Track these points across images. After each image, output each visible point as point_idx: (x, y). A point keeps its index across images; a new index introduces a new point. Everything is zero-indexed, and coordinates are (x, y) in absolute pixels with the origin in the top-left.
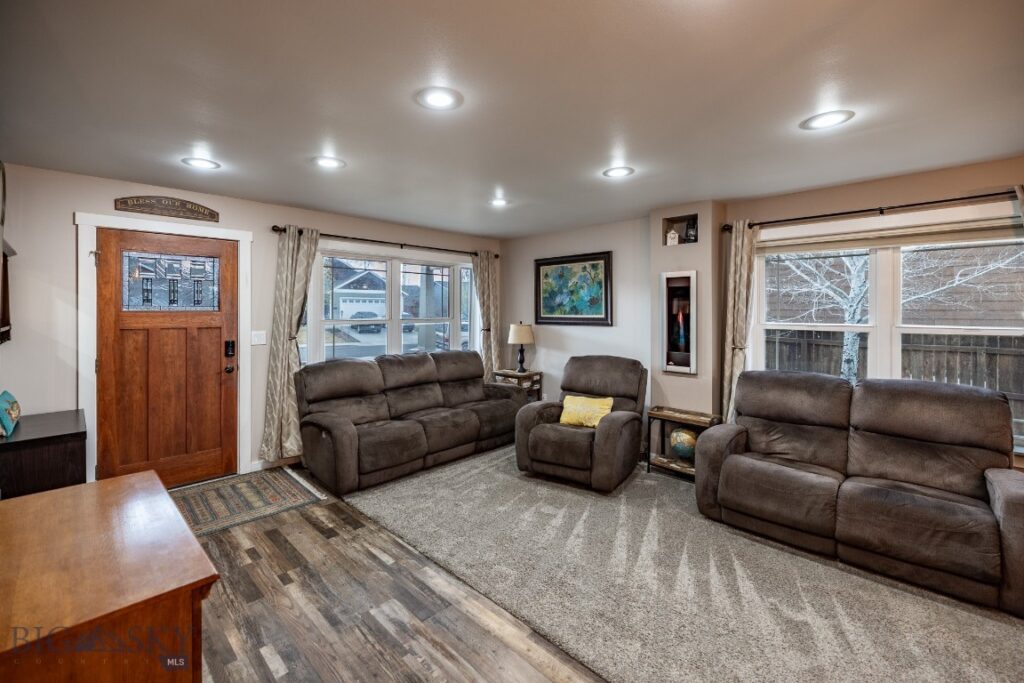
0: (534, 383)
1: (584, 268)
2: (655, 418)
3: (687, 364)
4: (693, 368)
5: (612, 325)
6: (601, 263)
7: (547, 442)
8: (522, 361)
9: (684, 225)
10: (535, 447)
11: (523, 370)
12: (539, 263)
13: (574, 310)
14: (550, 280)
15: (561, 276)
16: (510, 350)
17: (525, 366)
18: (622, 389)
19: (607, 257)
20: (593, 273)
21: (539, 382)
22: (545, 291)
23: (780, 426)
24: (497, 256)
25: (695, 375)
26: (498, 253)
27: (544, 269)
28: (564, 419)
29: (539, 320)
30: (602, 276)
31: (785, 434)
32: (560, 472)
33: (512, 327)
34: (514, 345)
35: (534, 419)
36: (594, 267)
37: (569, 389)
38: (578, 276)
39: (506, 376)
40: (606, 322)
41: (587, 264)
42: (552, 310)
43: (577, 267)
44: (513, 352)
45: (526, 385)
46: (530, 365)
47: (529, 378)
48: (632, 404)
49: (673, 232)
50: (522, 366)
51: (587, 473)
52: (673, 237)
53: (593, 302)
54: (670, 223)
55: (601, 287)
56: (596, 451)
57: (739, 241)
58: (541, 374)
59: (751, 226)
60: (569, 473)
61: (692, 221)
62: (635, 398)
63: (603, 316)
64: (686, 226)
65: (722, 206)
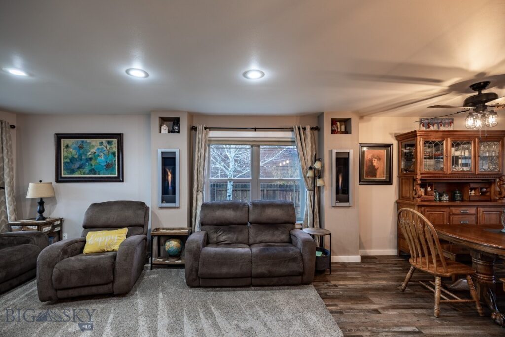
0: (54, 227)
1: (101, 143)
2: (155, 236)
3: (174, 202)
4: (177, 204)
5: (123, 181)
6: (115, 141)
7: (72, 271)
8: (42, 211)
9: (171, 123)
10: (60, 279)
11: (44, 218)
12: (59, 137)
13: (92, 171)
14: (71, 150)
15: (81, 147)
16: (28, 204)
17: (45, 215)
18: (134, 221)
19: (119, 137)
20: (108, 147)
21: (60, 225)
22: (66, 158)
23: (222, 228)
24: (13, 127)
25: (178, 207)
26: (15, 124)
27: (64, 142)
28: (87, 250)
29: (59, 179)
30: (115, 149)
31: (224, 231)
32: (85, 291)
33: (31, 185)
34: (32, 199)
35: (58, 256)
36: (109, 143)
37: (89, 227)
38: (96, 148)
39: (24, 225)
40: (119, 179)
41: (104, 141)
42: (73, 171)
43: (95, 142)
44: (31, 206)
45: (47, 229)
46: (50, 213)
47: (50, 223)
48: (141, 230)
49: (165, 126)
50: (42, 215)
51: (110, 286)
52: (165, 129)
53: (109, 166)
54: (163, 120)
55: (115, 156)
56: (117, 267)
57: (200, 136)
58: (61, 220)
59: (206, 128)
60: (94, 290)
61: (176, 121)
62: (142, 226)
63: (116, 175)
64: (173, 124)
65: (192, 116)
